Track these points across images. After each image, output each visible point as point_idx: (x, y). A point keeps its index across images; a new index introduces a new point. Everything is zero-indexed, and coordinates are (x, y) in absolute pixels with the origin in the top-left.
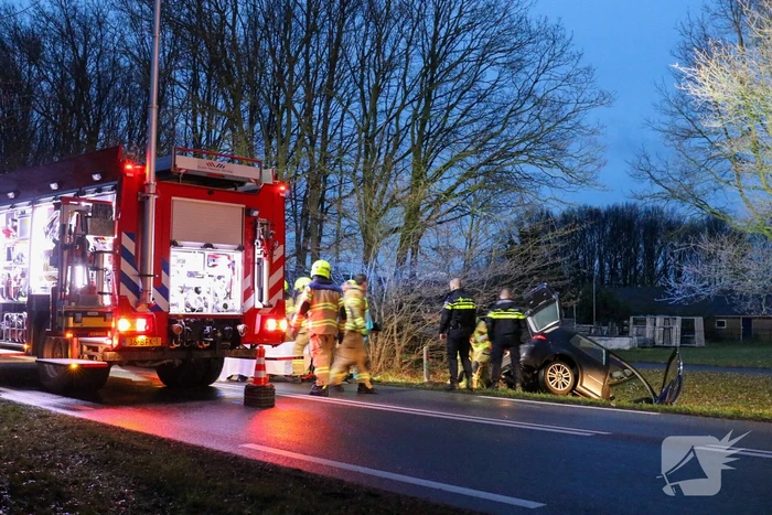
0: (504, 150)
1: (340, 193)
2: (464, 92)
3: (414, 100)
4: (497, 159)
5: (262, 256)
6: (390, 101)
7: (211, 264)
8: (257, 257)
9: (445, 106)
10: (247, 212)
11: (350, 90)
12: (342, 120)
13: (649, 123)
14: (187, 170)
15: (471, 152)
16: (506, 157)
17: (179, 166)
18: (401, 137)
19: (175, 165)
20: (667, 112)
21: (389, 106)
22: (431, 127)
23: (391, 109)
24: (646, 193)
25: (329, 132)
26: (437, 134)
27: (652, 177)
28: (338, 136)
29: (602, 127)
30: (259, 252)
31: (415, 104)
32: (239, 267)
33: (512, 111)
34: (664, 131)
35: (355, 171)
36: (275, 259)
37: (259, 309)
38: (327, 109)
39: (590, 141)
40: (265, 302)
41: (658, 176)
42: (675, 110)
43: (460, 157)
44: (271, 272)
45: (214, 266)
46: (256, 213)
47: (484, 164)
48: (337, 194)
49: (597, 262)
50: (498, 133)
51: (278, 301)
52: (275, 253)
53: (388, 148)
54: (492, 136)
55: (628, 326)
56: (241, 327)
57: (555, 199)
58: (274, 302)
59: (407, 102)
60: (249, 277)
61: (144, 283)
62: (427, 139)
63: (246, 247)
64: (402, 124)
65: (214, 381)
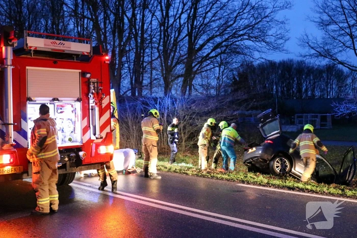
0: (234, 34)
1: (152, 58)
2: (213, 5)
3: (187, 10)
4: (232, 38)
5: (94, 105)
6: (175, 10)
7: (59, 111)
8: (91, 105)
9: (204, 12)
10: (83, 75)
11: (155, 5)
12: (151, 21)
13: (308, 18)
14: (36, 48)
15: (218, 36)
16: (235, 37)
17: (29, 45)
18: (182, 28)
19: (27, 45)
20: (317, 12)
21: (175, 13)
22: (197, 23)
23: (176, 14)
24: (307, 54)
25: (145, 27)
26: (200, 26)
27: (309, 45)
28: (150, 29)
29: (287, 20)
30: (92, 102)
31: (189, 11)
32: (79, 112)
33: (239, 13)
34: (317, 22)
35: (158, 47)
36: (103, 106)
37: (94, 140)
38: (143, 16)
39: (281, 27)
40: (97, 136)
41: (312, 45)
42: (321, 11)
43: (212, 38)
44: (101, 115)
45: (61, 112)
46: (88, 76)
47: (225, 41)
48: (150, 58)
49: (275, 87)
50: (231, 25)
51: (107, 133)
52: (103, 102)
53: (175, 34)
54: (228, 27)
55: (294, 119)
56: (81, 154)
57: (262, 58)
58: (104, 134)
59: (184, 11)
60: (86, 119)
61: (7, 129)
62: (195, 29)
63: (83, 99)
64: (182, 22)
65: (71, 182)
